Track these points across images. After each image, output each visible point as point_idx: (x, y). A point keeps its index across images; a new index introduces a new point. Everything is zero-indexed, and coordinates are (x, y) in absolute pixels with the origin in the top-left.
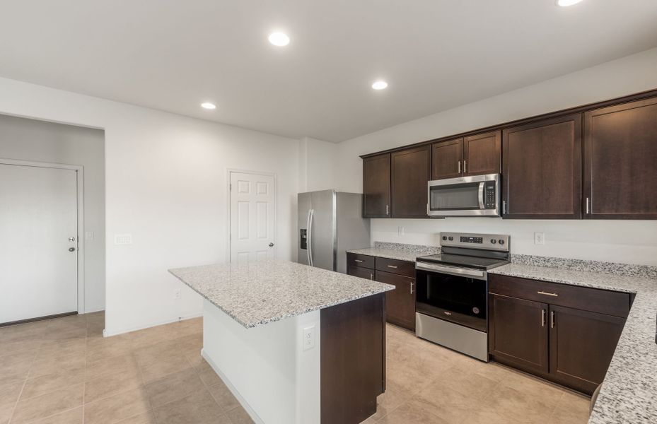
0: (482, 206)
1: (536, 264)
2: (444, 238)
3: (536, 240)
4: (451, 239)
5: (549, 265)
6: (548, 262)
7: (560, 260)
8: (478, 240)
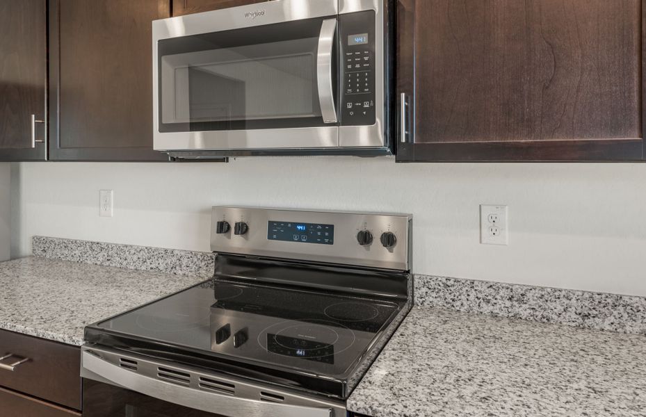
0: (330, 115)
1: (486, 309)
2: (223, 227)
3: (485, 231)
4: (242, 229)
5: (524, 311)
6: (520, 301)
7: (556, 294)
8: (322, 232)
